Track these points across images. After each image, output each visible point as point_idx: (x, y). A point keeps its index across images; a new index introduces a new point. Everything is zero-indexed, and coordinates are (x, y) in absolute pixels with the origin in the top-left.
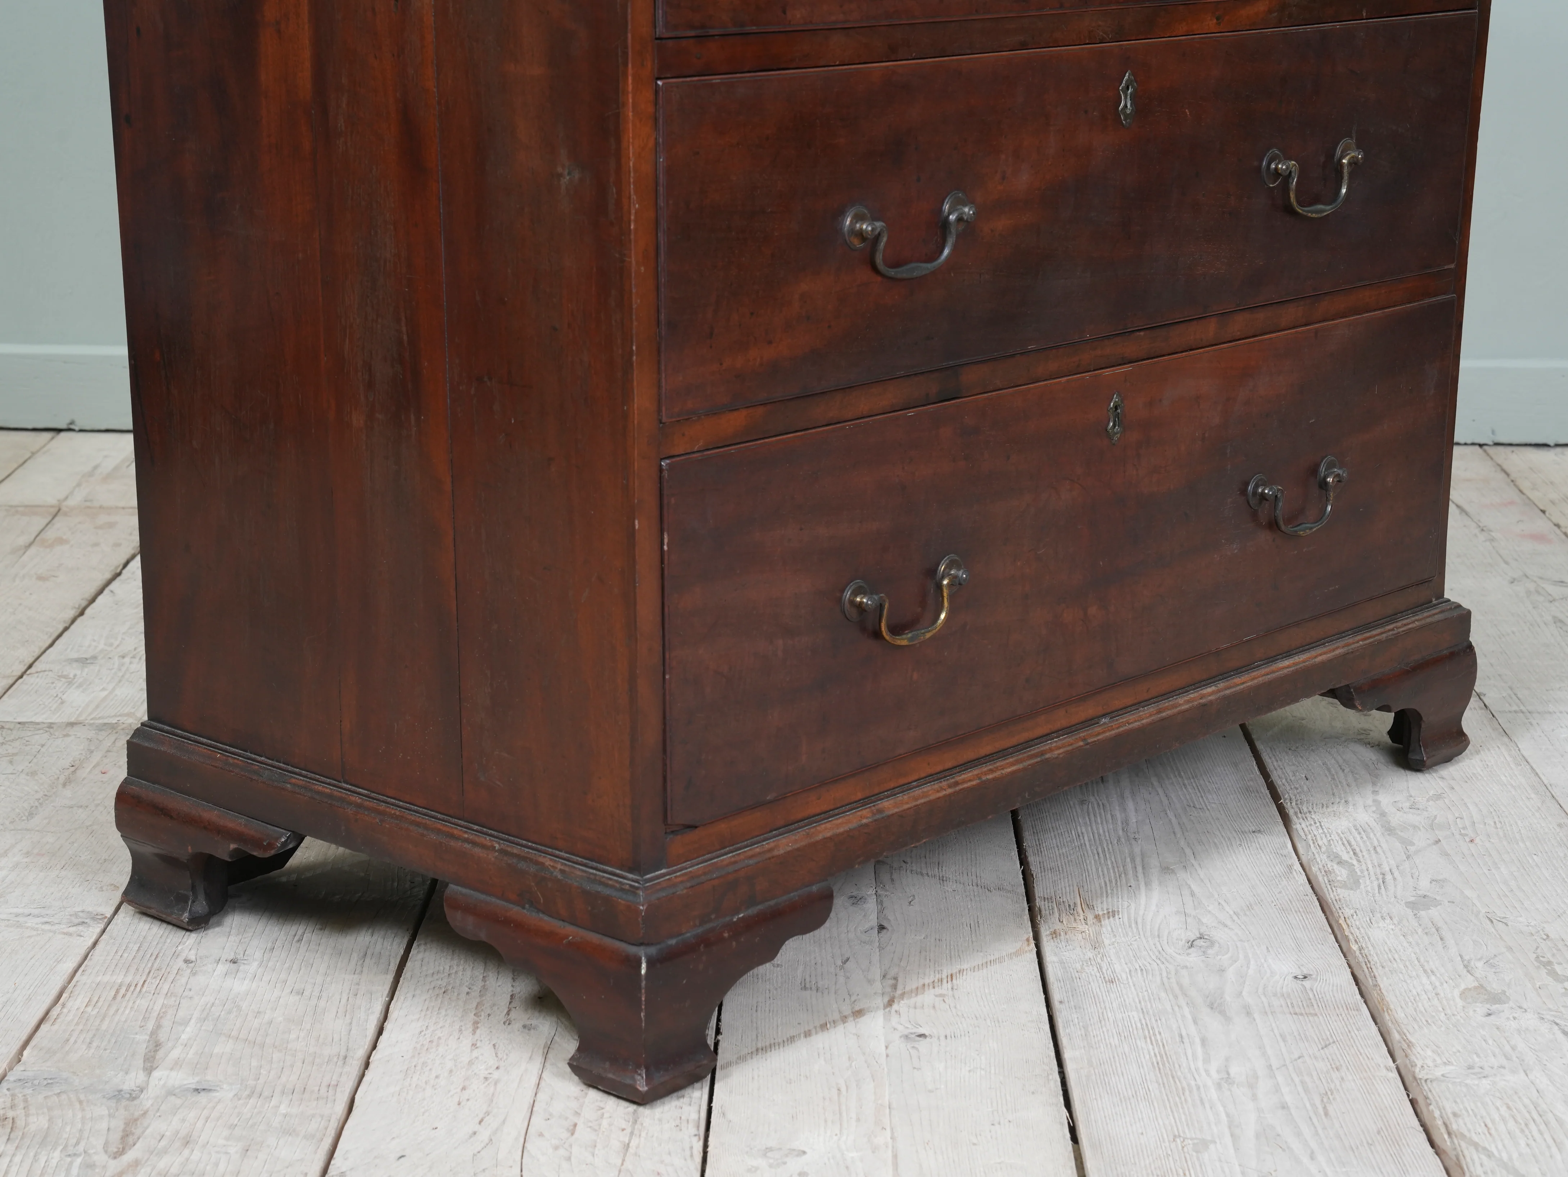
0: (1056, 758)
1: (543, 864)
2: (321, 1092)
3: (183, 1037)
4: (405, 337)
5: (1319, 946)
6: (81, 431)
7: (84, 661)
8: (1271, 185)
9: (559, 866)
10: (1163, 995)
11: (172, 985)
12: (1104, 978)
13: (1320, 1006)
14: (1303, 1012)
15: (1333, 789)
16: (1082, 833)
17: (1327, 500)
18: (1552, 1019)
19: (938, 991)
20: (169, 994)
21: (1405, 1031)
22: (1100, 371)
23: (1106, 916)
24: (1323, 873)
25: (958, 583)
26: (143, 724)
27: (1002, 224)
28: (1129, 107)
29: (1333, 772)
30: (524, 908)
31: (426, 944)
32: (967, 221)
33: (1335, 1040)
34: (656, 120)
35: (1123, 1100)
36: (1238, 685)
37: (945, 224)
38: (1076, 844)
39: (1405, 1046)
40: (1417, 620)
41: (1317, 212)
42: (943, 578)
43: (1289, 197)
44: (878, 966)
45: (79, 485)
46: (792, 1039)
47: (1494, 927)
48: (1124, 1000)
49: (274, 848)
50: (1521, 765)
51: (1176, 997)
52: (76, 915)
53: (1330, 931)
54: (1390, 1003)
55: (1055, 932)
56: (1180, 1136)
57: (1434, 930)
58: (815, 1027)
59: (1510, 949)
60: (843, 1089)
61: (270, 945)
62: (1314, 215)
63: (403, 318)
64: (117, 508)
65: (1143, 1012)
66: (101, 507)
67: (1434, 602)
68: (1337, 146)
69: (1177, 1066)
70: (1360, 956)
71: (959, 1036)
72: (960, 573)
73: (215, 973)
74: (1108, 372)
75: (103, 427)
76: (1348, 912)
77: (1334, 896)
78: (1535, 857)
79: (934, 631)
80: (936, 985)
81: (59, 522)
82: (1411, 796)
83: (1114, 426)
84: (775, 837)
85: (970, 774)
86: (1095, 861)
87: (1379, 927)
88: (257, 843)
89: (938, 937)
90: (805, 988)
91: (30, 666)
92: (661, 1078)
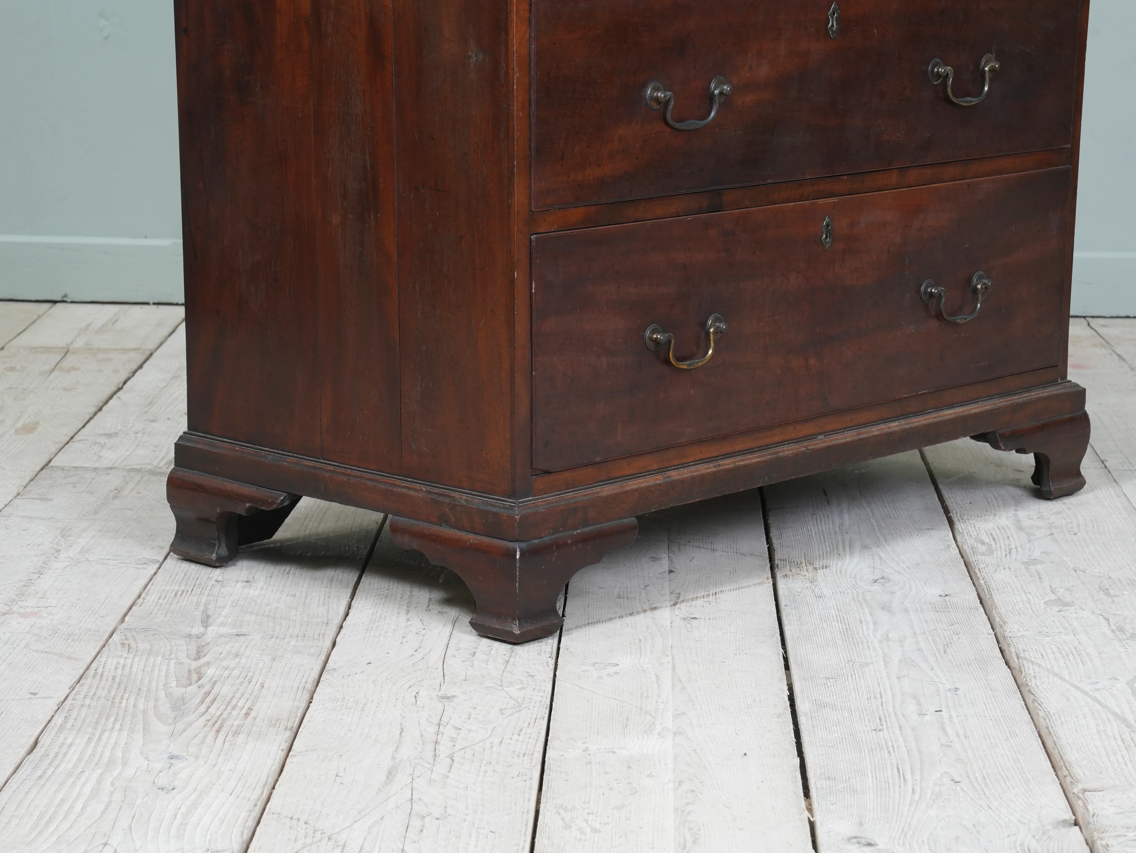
0: (787, 456)
1: (454, 497)
2: (315, 637)
3: (223, 613)
4: (368, 164)
5: (959, 582)
6: (72, 302)
7: (109, 436)
8: (935, 83)
9: (464, 498)
10: (853, 603)
11: (210, 591)
12: (815, 595)
13: (953, 608)
14: (941, 610)
15: (987, 508)
16: (811, 529)
17: (977, 300)
18: (1100, 613)
19: (706, 599)
20: (209, 595)
21: (1004, 617)
22: (816, 200)
23: (821, 568)
24: (970, 548)
25: (720, 331)
26: (184, 433)
27: (749, 98)
28: (835, 26)
29: (989, 500)
30: (441, 526)
31: (371, 575)
32: (726, 95)
33: (959, 622)
34: (530, 21)
35: (819, 646)
36: (915, 423)
37: (712, 96)
38: (806, 534)
39: (1002, 623)
40: (1046, 392)
41: (967, 102)
42: (710, 328)
43: (947, 91)
44: (668, 588)
45: (79, 335)
46: (611, 619)
47: (1077, 574)
48: (827, 605)
49: (275, 504)
50: (1120, 497)
51: (861, 604)
52: (140, 560)
53: (968, 575)
54: (998, 605)
55: (786, 575)
56: (852, 661)
57: (1037, 575)
58: (626, 615)
59: (1083, 583)
60: (643, 640)
61: (269, 575)
62: (965, 104)
63: (368, 152)
64: (110, 349)
65: (838, 610)
66: (98, 349)
67: (1060, 381)
68: (982, 59)
69: (856, 633)
70: (984, 585)
71: (718, 619)
72: (722, 325)
73: (237, 587)
74: (822, 201)
75: (89, 300)
76: (981, 566)
77: (975, 559)
78: (1115, 542)
79: (704, 362)
80: (705, 597)
81: (69, 358)
82: (1040, 512)
83: (826, 237)
84: (600, 485)
85: (728, 461)
86: (818, 543)
87: (1000, 573)
88: (264, 502)
89: (708, 576)
90: (620, 597)
91: (72, 438)
92: (528, 627)
